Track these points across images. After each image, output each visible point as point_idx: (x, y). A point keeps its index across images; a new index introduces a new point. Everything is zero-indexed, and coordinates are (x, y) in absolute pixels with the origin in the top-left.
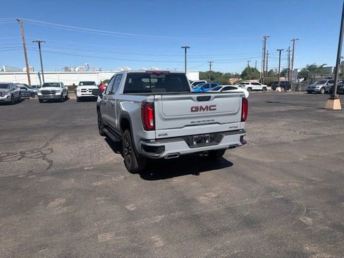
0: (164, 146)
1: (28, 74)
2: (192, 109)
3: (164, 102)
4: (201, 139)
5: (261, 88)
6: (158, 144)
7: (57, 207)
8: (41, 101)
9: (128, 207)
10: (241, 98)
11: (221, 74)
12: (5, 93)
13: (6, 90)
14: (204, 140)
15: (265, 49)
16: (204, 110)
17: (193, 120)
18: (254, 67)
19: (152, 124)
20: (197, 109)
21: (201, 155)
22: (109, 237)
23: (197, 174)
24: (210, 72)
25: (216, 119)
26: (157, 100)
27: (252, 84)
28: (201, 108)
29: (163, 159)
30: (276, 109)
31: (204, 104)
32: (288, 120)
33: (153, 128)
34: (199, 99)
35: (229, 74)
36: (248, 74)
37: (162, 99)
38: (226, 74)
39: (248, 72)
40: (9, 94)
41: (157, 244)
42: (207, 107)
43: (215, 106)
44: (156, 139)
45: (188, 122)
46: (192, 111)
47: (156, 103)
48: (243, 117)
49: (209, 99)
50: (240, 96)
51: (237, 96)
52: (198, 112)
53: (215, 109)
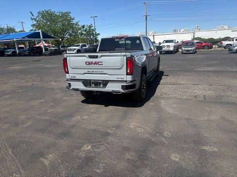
0: (70, 84)
2: (86, 63)
3: (71, 58)
4: (97, 83)
10: (125, 58)
16: (94, 64)
17: (89, 70)
19: (67, 70)
20: (90, 63)
25: (105, 71)
28: (92, 63)
31: (94, 60)
33: (68, 73)
34: (91, 57)
37: (69, 56)
44: (70, 79)
45: (86, 71)
47: (67, 58)
48: (128, 71)
49: (97, 57)
50: (124, 56)
51: (121, 56)
52: (91, 65)
53: (102, 64)
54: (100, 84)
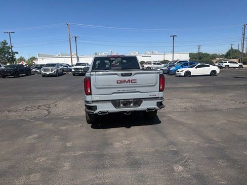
0: (96, 106)
1: (71, 57)
2: (117, 81)
3: (97, 77)
4: (126, 103)
5: (238, 66)
6: (94, 104)
7: (30, 139)
8: (74, 75)
9: (67, 144)
11: (208, 55)
12: (53, 70)
13: (54, 68)
14: (128, 104)
15: (244, 35)
16: (127, 82)
17: (119, 89)
18: (237, 49)
19: (89, 91)
20: (121, 82)
21: (125, 114)
22: (42, 160)
23: (129, 127)
24: (199, 53)
25: (137, 89)
26: (92, 75)
27: (229, 62)
28: (125, 81)
29: (96, 114)
30: (237, 83)
31: (127, 78)
32: (239, 92)
33: (90, 94)
34: (123, 75)
35: (215, 54)
36: (231, 55)
37: (95, 75)
38: (213, 55)
39: (231, 53)
40: (55, 70)
41: (64, 168)
42: (129, 81)
43: (136, 80)
44: (93, 101)
45: (115, 90)
46: (117, 83)
47: (91, 77)
48: (161, 88)
49: (130, 75)
50: (158, 73)
51: (155, 73)
52: (123, 84)
53: (136, 82)
54: (130, 103)
